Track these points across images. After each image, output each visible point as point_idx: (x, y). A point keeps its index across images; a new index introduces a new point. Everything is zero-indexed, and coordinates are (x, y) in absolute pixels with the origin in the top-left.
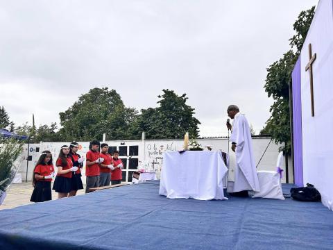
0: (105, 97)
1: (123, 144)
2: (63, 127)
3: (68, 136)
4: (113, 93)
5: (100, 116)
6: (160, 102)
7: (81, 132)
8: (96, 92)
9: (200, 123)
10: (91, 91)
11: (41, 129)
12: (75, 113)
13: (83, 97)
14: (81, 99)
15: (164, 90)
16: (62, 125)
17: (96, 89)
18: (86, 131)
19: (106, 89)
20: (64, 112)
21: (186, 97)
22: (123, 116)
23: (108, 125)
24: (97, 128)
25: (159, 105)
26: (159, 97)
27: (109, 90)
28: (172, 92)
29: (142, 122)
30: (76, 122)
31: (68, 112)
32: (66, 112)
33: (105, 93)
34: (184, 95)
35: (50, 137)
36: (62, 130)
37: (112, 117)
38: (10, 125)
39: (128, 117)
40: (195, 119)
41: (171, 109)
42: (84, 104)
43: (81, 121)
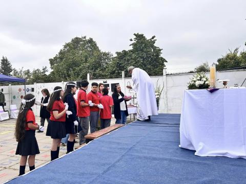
0: (84, 45)
1: (106, 82)
2: (53, 70)
3: (57, 77)
4: (91, 41)
5: (82, 61)
6: (133, 44)
7: (68, 73)
8: (77, 41)
9: (166, 62)
10: (73, 40)
11: (35, 72)
12: (61, 59)
13: (67, 45)
14: (65, 47)
15: (135, 35)
16: (52, 68)
17: (77, 38)
18: (71, 72)
19: (85, 37)
20: (53, 58)
21: (155, 39)
22: (101, 59)
23: (88, 67)
24: (80, 70)
25: (131, 48)
26: (131, 40)
27: (87, 38)
28: (142, 35)
29: (118, 63)
30: (62, 66)
31: (56, 58)
32: (54, 58)
33: (84, 41)
34: (153, 38)
35: (42, 79)
36: (53, 73)
37: (91, 60)
38: (13, 71)
39: (104, 59)
40: (162, 58)
41: (142, 50)
42: (68, 51)
43: (67, 65)
